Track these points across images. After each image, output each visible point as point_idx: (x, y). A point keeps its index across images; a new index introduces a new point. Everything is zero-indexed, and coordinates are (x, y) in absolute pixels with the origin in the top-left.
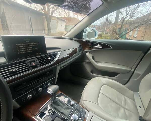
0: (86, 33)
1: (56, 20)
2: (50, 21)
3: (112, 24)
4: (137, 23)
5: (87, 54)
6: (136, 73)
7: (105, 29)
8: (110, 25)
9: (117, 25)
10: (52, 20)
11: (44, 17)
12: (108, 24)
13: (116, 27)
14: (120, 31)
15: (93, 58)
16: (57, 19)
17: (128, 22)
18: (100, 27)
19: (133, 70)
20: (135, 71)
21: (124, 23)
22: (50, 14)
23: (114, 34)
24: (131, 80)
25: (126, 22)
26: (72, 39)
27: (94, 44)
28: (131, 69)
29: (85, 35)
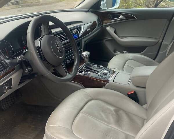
0: (105, 2)
5: (108, 28)
6: (164, 44)
15: (115, 32)
19: (161, 41)
20: (163, 42)
24: (160, 53)
26: (88, 11)
27: (115, 15)
28: (159, 40)
29: (104, 4)
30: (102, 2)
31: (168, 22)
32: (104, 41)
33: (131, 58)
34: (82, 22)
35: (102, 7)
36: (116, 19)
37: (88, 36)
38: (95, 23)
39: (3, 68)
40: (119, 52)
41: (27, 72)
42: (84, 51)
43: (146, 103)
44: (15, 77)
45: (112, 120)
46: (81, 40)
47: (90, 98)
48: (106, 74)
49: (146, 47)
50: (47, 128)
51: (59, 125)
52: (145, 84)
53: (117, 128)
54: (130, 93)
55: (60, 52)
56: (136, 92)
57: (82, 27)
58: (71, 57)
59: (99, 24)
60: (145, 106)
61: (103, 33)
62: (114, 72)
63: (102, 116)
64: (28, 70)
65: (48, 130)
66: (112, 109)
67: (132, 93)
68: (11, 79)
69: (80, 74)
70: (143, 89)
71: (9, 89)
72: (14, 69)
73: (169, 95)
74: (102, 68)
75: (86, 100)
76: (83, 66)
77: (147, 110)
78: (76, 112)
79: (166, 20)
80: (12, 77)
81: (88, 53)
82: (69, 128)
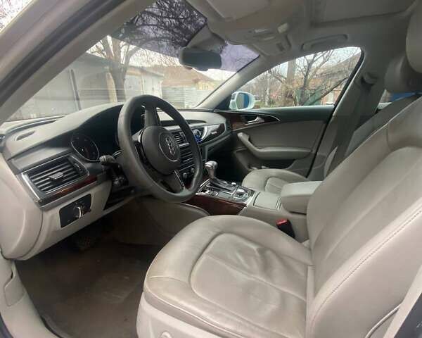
0: (235, 100)
1: (137, 75)
2: (124, 80)
3: (282, 79)
4: (340, 72)
6: (319, 155)
7: (267, 91)
8: (279, 81)
9: (295, 82)
10: (127, 77)
11: (105, 68)
12: (274, 78)
13: (293, 85)
14: (302, 95)
16: (139, 73)
17: (319, 72)
18: (252, 87)
19: (314, 152)
20: (318, 154)
21: (310, 73)
22: (123, 62)
23: (289, 101)
24: (313, 169)
25: (315, 72)
26: (212, 112)
27: (250, 116)
28: (312, 151)
29: (234, 103)
30: (231, 101)
31: (324, 125)
32: (235, 152)
33: (274, 174)
34: (205, 122)
35: (231, 107)
36: (250, 122)
37: (213, 142)
38: (222, 126)
39: (74, 172)
40: (255, 168)
41: (116, 183)
42: (208, 161)
43: (308, 239)
44: (97, 193)
45: (256, 266)
46: (204, 146)
47: (218, 230)
48: (241, 194)
49: (294, 160)
50: (148, 281)
51: (168, 276)
52: (306, 208)
53: (264, 280)
54: (280, 223)
55: (173, 152)
56: (291, 221)
57: (206, 128)
58: (190, 169)
59: (228, 128)
60: (306, 243)
61: (233, 141)
62: (253, 192)
63: (239, 261)
64: (120, 181)
65: (149, 286)
66: (254, 247)
67: (284, 222)
68: (90, 195)
69: (203, 193)
70: (301, 217)
71: (84, 212)
72: (96, 179)
73: (353, 224)
74: (234, 185)
75: (212, 234)
76: (206, 183)
77: (310, 249)
78: (196, 253)
79: (321, 122)
80: (92, 192)
81: (215, 163)
82: (186, 280)
